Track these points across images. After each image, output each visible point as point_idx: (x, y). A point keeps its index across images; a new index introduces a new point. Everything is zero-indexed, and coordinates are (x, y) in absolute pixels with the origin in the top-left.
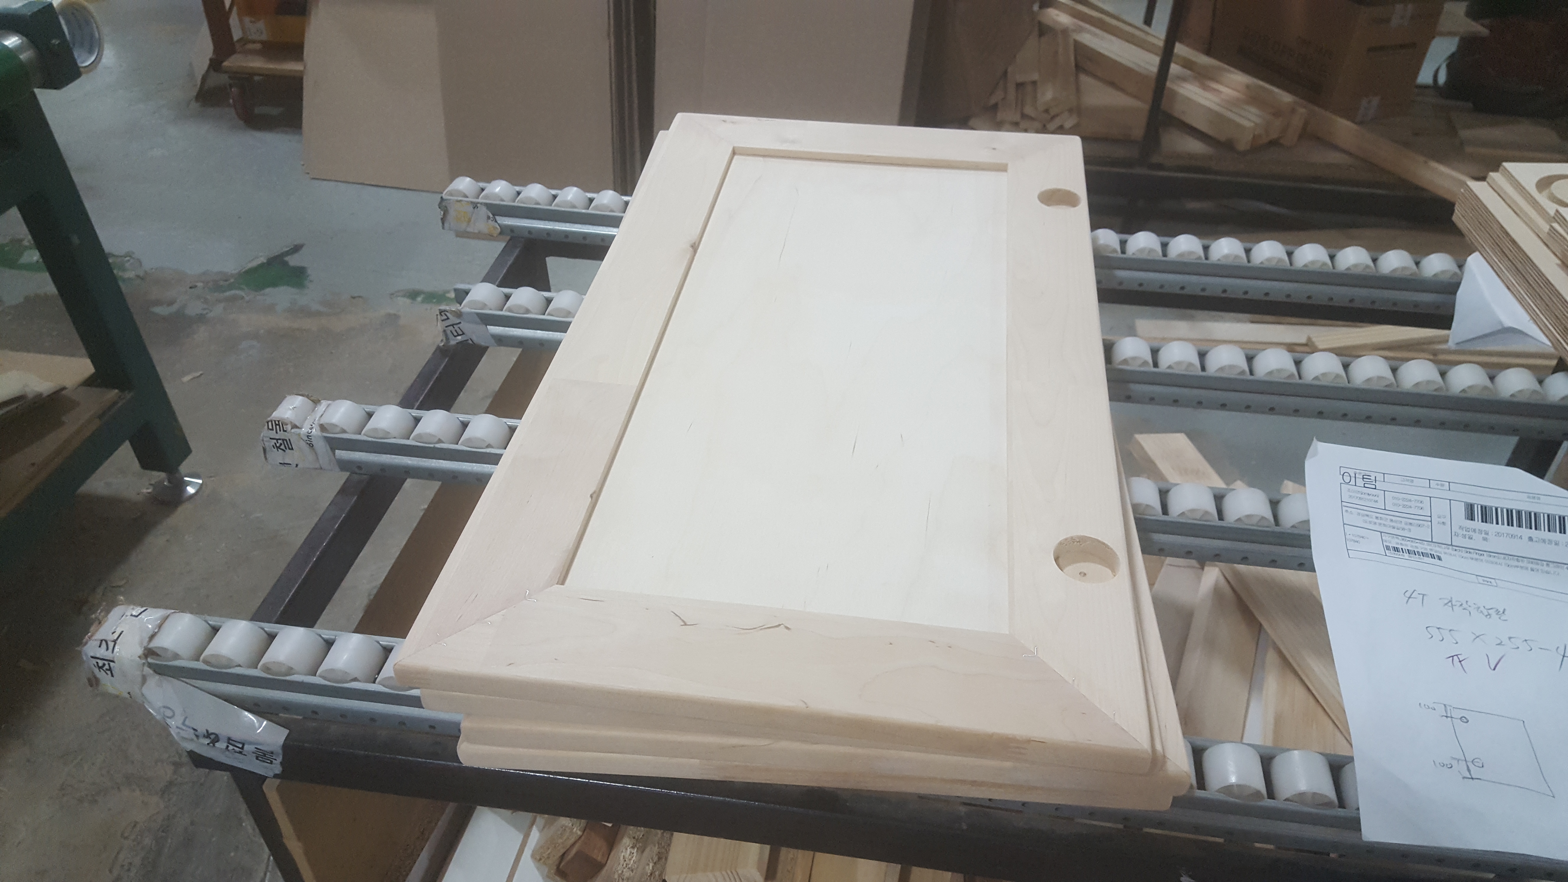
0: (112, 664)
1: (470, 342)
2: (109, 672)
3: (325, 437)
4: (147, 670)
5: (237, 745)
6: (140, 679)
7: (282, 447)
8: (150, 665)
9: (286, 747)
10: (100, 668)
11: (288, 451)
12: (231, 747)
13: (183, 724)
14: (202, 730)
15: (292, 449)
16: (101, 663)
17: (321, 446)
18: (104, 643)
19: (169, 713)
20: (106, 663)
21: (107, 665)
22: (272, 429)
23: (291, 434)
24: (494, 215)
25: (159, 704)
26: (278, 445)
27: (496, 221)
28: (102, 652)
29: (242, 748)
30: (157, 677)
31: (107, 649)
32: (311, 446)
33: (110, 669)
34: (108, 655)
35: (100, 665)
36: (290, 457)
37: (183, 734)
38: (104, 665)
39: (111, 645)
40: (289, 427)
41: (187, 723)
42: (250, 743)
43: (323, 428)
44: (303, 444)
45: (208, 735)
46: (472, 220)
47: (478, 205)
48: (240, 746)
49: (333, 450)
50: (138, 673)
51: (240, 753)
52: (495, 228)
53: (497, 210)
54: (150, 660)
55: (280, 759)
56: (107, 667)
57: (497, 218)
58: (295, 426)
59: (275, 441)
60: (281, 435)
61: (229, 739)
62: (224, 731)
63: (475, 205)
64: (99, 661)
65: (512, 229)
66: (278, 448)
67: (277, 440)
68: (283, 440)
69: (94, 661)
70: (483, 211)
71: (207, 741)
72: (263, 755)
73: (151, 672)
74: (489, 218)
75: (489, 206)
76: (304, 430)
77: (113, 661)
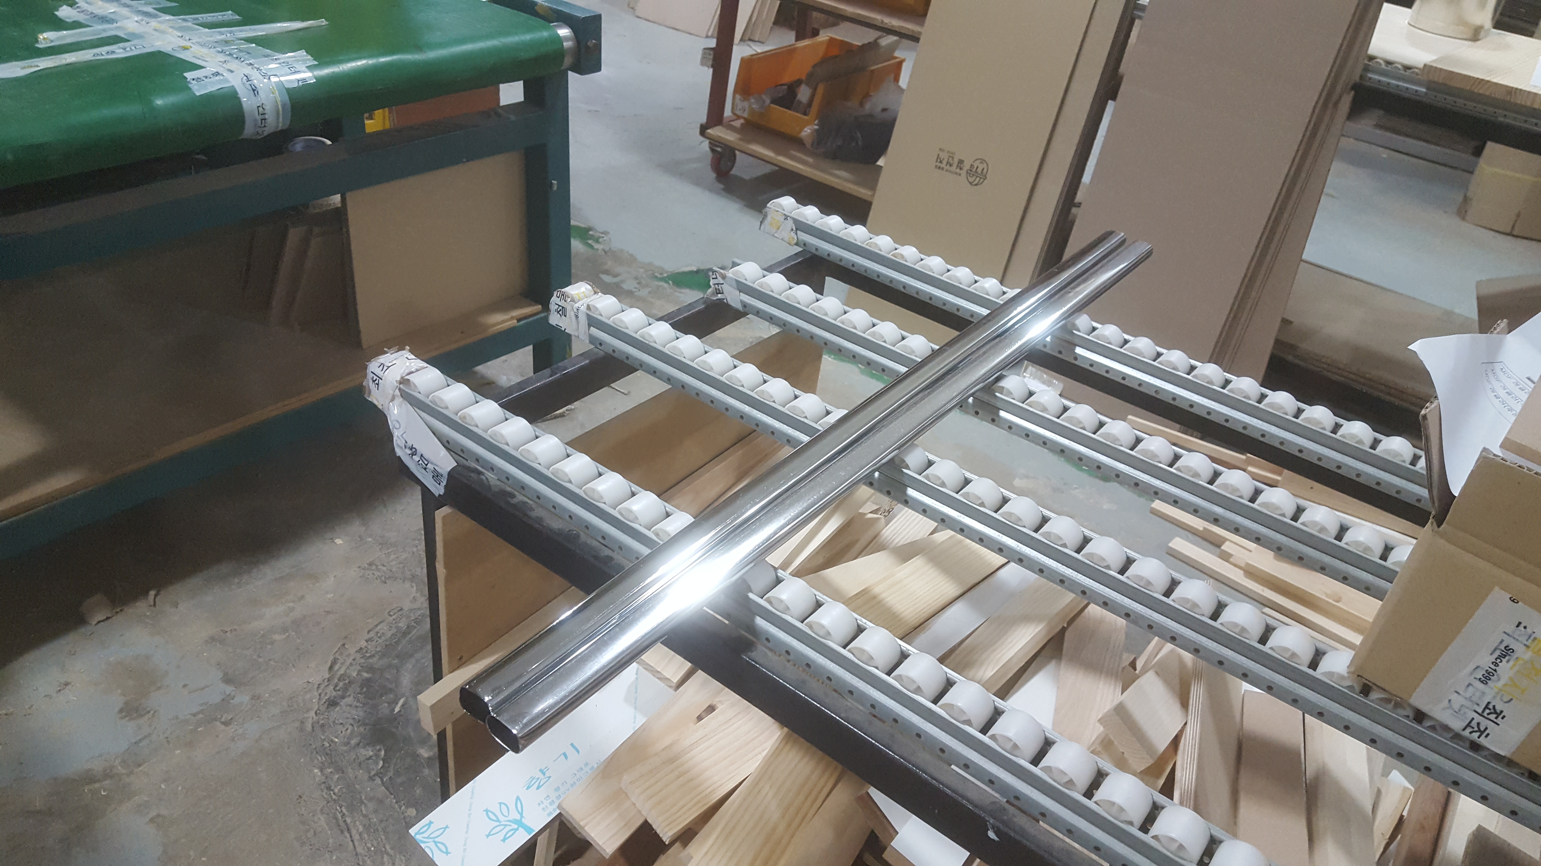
0: (380, 381)
1: (725, 301)
2: (377, 386)
3: (588, 315)
4: (397, 392)
5: (424, 462)
6: (390, 397)
7: (561, 312)
8: (400, 389)
9: (450, 474)
10: (374, 381)
11: (562, 316)
12: (421, 462)
13: (402, 436)
14: (409, 444)
16: (375, 377)
17: (583, 319)
18: (382, 366)
19: (397, 426)
20: (378, 379)
21: (376, 382)
23: (569, 306)
24: (797, 229)
25: (395, 417)
26: (558, 309)
27: (796, 234)
28: (378, 371)
29: (427, 465)
30: (401, 399)
31: (382, 370)
32: (577, 317)
33: (378, 384)
34: (380, 374)
35: (375, 379)
37: (399, 442)
39: (385, 368)
40: (569, 300)
41: (404, 435)
42: (432, 463)
43: (589, 308)
44: (573, 314)
45: (411, 448)
46: (780, 227)
47: (790, 219)
48: (426, 463)
49: (590, 325)
50: (391, 392)
51: (425, 469)
52: (794, 238)
53: (800, 226)
54: (401, 386)
55: (445, 483)
57: (799, 232)
58: (573, 300)
60: (561, 302)
61: (422, 455)
62: (421, 449)
63: (786, 217)
65: (806, 244)
66: (558, 312)
67: (558, 305)
68: (562, 307)
69: (372, 375)
70: (790, 224)
71: (409, 452)
72: (437, 476)
73: (399, 394)
74: (792, 230)
75: (795, 221)
76: (576, 305)
77: (382, 380)
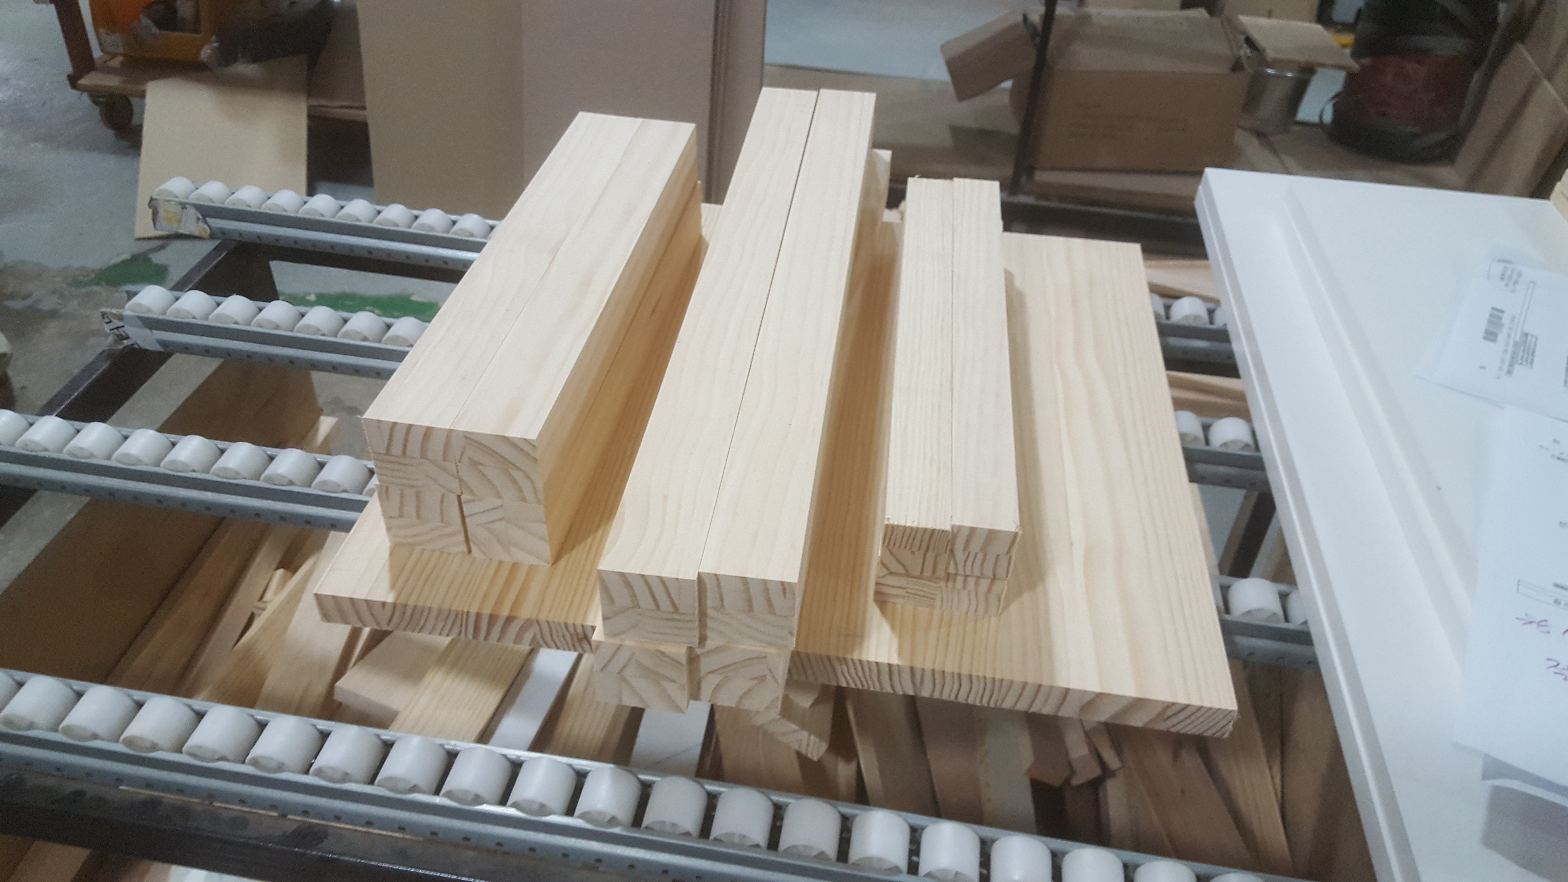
1: (135, 346)
24: (204, 217)
27: (206, 223)
46: (183, 220)
47: (187, 206)
52: (204, 229)
53: (207, 211)
57: (208, 219)
63: (184, 206)
65: (223, 232)
70: (193, 212)
74: (198, 219)
75: (198, 207)
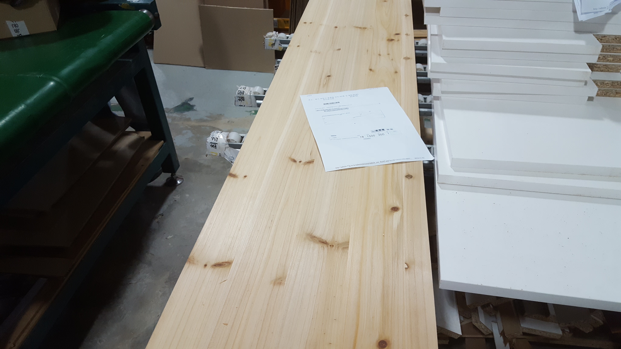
0: (216, 145)
2: (215, 147)
3: (255, 96)
4: (227, 146)
6: (224, 149)
7: (241, 100)
11: (243, 101)
15: (244, 100)
17: (253, 98)
20: (215, 144)
22: (239, 94)
23: (244, 96)
25: (229, 156)
26: (240, 99)
28: (213, 141)
31: (215, 140)
33: (216, 146)
34: (215, 142)
35: (213, 145)
36: (242, 103)
38: (214, 145)
43: (255, 93)
49: (256, 100)
50: (224, 147)
54: (228, 143)
56: (215, 146)
57: (282, 44)
59: (239, 98)
60: (242, 96)
64: (212, 144)
67: (240, 97)
68: (242, 97)
75: (280, 40)
77: (217, 144)
